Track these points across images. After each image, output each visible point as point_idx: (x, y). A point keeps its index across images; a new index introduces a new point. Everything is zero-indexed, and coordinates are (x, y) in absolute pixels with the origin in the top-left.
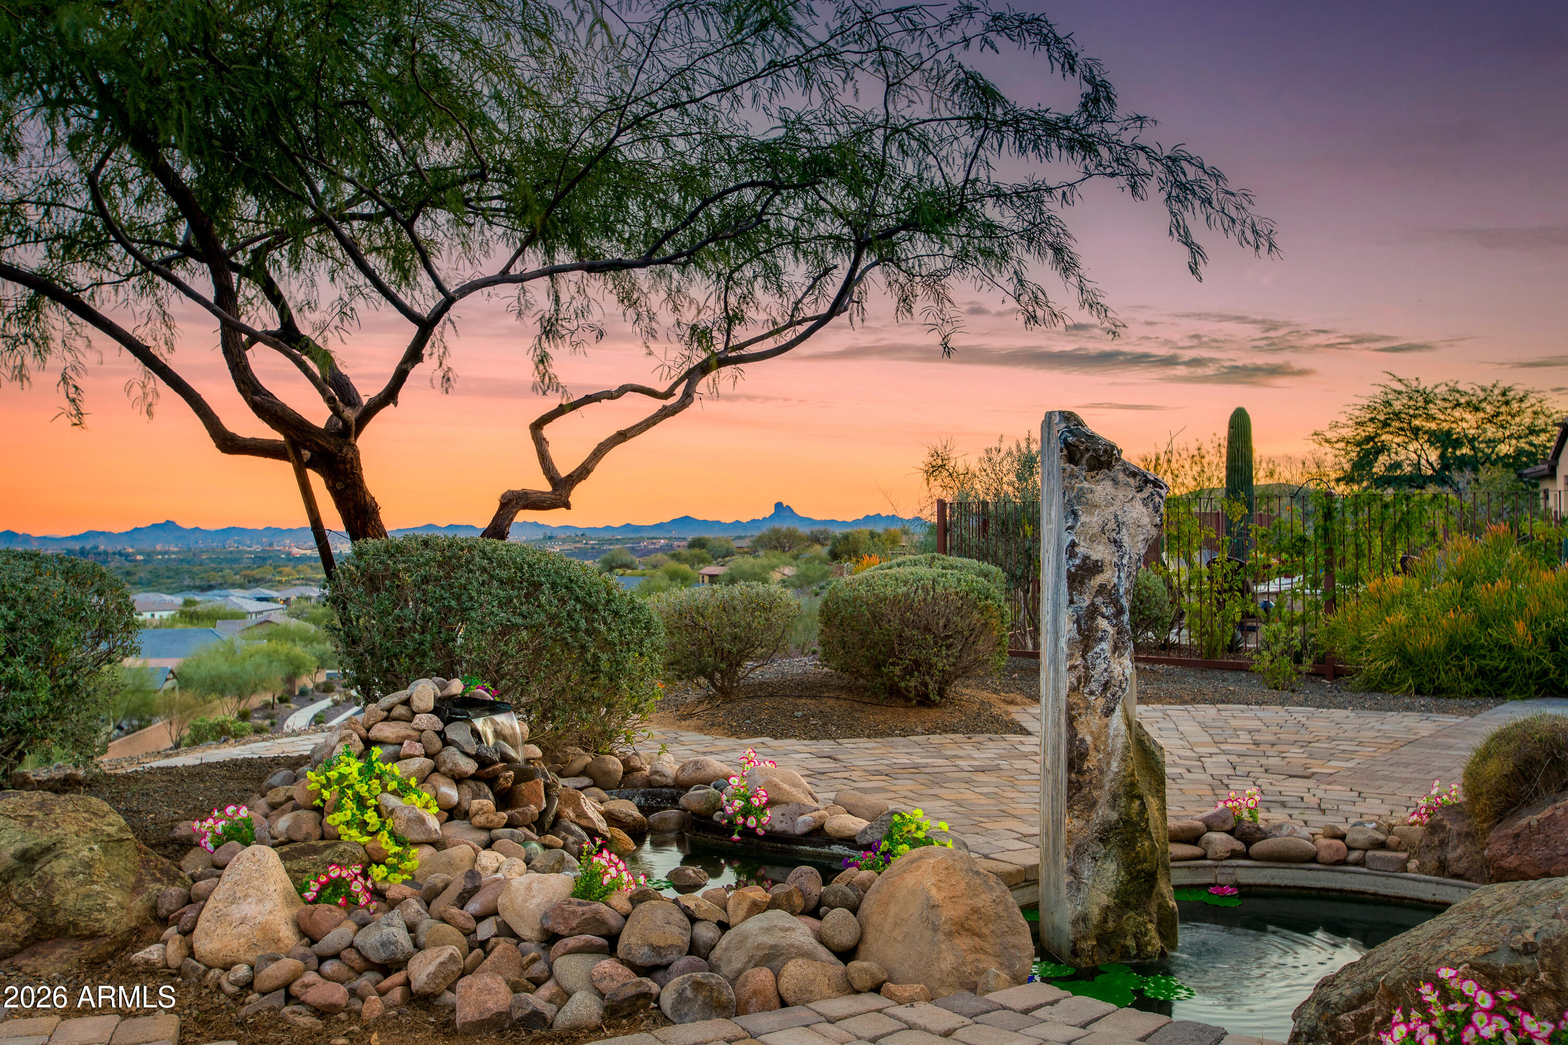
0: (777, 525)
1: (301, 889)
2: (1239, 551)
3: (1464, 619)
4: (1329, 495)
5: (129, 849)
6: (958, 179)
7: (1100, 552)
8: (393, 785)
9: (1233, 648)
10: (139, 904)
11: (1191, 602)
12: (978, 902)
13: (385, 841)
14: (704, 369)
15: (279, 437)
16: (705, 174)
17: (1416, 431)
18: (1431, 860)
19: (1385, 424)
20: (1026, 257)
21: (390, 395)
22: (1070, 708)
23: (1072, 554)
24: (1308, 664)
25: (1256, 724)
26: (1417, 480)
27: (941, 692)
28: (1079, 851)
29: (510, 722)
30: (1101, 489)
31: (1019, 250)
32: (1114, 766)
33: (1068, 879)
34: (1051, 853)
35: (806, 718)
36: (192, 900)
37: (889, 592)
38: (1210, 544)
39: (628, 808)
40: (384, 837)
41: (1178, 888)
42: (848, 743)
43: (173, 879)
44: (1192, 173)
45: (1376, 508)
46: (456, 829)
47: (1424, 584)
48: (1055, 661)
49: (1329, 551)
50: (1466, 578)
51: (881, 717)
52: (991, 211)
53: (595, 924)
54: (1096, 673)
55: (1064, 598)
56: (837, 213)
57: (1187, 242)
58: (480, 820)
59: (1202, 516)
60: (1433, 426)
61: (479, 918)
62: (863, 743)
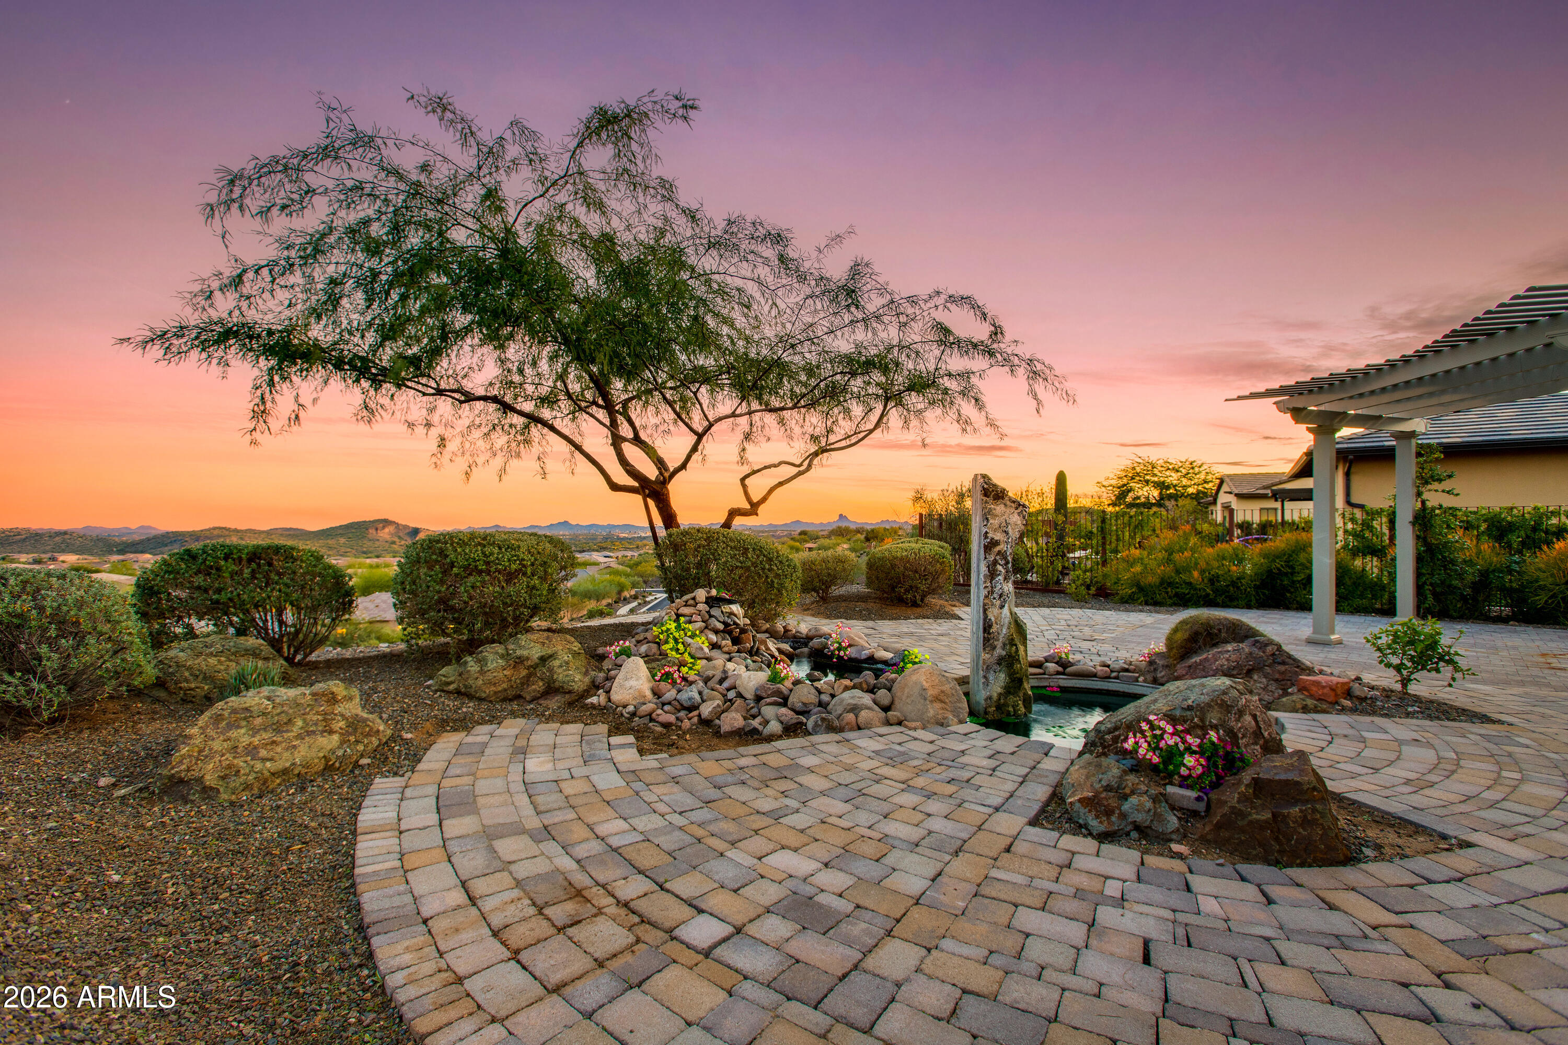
0: (840, 524)
1: (653, 676)
2: (1061, 537)
3: (1168, 570)
4: (1104, 512)
5: (583, 657)
6: (932, 368)
7: (998, 536)
8: (689, 634)
9: (1058, 582)
10: (587, 680)
11: (1037, 561)
12: (944, 688)
13: (686, 656)
14: (816, 454)
15: (637, 484)
16: (818, 367)
17: (1147, 482)
18: (1149, 677)
19: (1132, 478)
20: (962, 403)
21: (683, 466)
22: (984, 605)
23: (986, 537)
24: (1093, 590)
25: (1068, 617)
26: (1148, 505)
27: (922, 600)
28: (988, 668)
29: (736, 608)
30: (999, 508)
31: (959, 400)
32: (1004, 631)
33: (983, 680)
34: (975, 669)
35: (861, 611)
36: (610, 679)
37: (899, 555)
38: (1047, 535)
39: (786, 647)
40: (686, 655)
41: (1032, 687)
42: (880, 623)
43: (601, 670)
44: (1039, 367)
45: (1126, 518)
46: (716, 653)
47: (1149, 554)
48: (978, 584)
49: (1104, 538)
50: (1170, 551)
51: (895, 611)
52: (946, 382)
53: (778, 693)
54: (996, 590)
55: (982, 556)
56: (878, 384)
57: (1035, 397)
58: (726, 649)
59: (1043, 521)
60: (1156, 479)
61: (728, 690)
62: (887, 622)
